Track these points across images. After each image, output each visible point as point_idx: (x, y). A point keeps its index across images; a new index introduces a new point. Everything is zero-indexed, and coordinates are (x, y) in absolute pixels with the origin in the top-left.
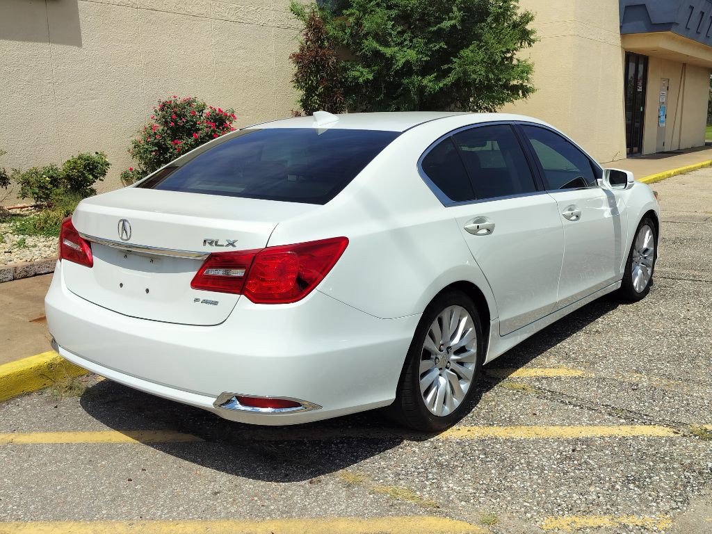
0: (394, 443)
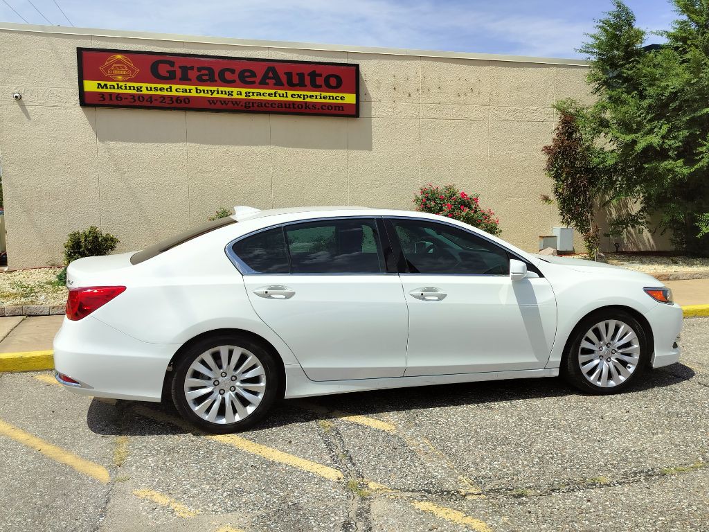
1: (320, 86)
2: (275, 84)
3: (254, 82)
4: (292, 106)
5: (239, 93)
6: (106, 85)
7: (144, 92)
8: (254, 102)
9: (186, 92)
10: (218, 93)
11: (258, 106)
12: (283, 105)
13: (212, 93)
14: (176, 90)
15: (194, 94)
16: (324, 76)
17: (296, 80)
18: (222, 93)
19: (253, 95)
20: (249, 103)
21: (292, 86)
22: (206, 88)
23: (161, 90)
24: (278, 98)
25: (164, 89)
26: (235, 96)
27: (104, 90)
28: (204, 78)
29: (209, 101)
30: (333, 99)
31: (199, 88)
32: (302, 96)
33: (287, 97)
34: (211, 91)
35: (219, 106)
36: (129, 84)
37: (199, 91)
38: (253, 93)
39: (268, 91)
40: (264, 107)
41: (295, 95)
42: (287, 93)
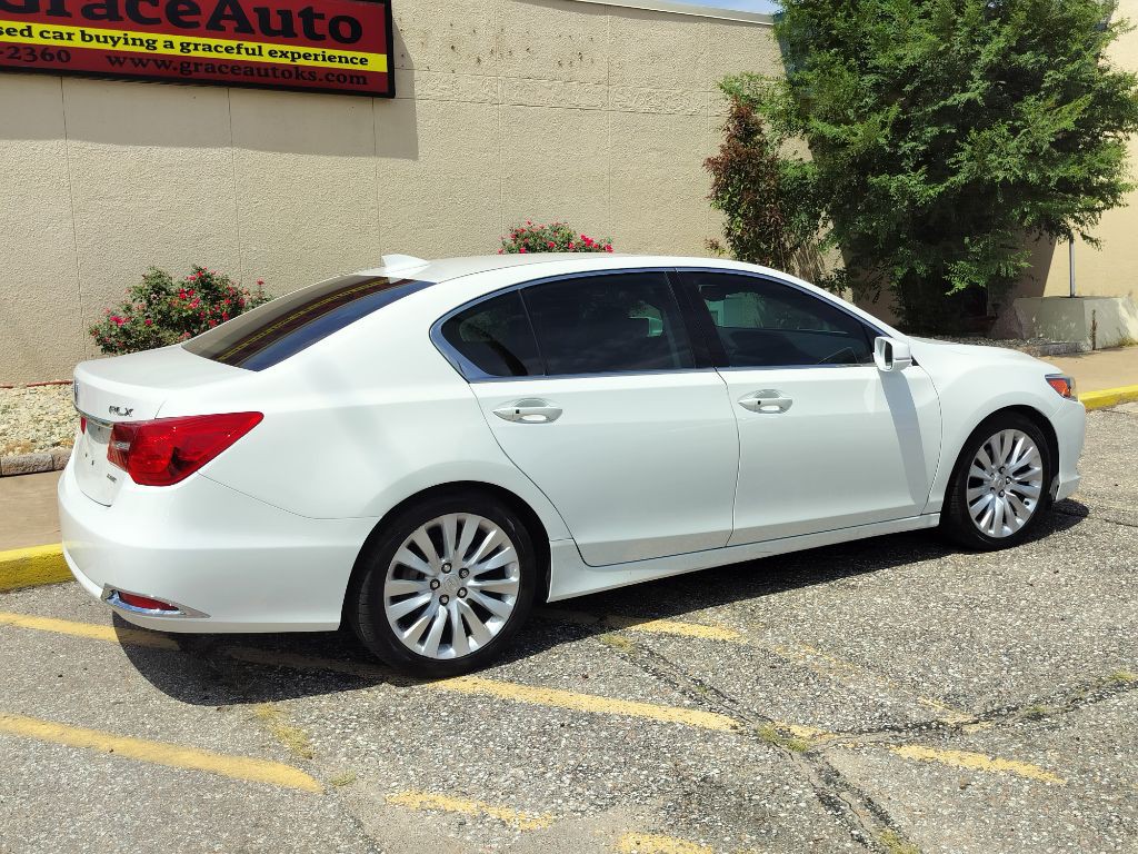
0: (369, 683)
2: (237, 30)
3: (197, 24)
4: (270, 72)
5: (166, 44)
8: (199, 62)
9: (62, 38)
10: (126, 43)
11: (206, 70)
12: (255, 72)
13: (115, 43)
14: (41, 34)
15: (77, 42)
16: (329, 18)
17: (276, 22)
18: (134, 44)
19: (196, 49)
20: (189, 64)
21: (269, 34)
22: (102, 32)
23: (9, 32)
24: (243, 57)
25: (15, 30)
26: (161, 50)
28: (97, 11)
29: (109, 57)
30: (347, 62)
31: (89, 31)
32: (289, 55)
33: (260, 54)
34: (112, 38)
35: (128, 68)
37: (87, 38)
38: (196, 45)
39: (225, 43)
40: (218, 73)
41: (276, 52)
42: (260, 48)
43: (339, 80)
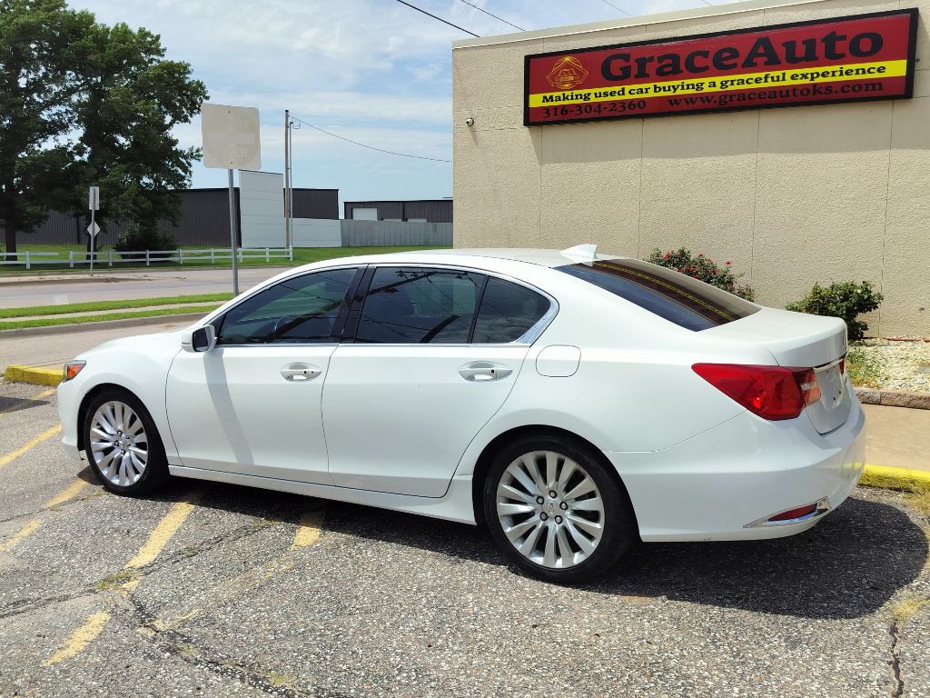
1: (843, 55)
2: (766, 64)
3: (735, 65)
4: (791, 93)
5: (710, 84)
6: (551, 97)
7: (593, 99)
8: (733, 94)
9: (642, 92)
10: (683, 89)
11: (739, 99)
12: (778, 94)
13: (675, 90)
14: (630, 92)
15: (651, 94)
16: (850, 38)
17: (801, 51)
18: (688, 88)
19: (732, 84)
20: (725, 97)
21: (793, 62)
22: (666, 84)
23: (611, 94)
24: (770, 84)
25: (615, 92)
26: (707, 89)
27: (550, 104)
28: (665, 70)
29: (670, 101)
30: (864, 73)
31: (659, 84)
32: (809, 76)
33: (784, 79)
34: (673, 87)
35: (683, 106)
36: (576, 92)
37: (658, 89)
38: (732, 81)
39: (755, 76)
40: (748, 100)
41: (797, 76)
42: (784, 74)
43: (854, 90)
